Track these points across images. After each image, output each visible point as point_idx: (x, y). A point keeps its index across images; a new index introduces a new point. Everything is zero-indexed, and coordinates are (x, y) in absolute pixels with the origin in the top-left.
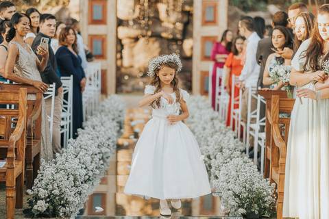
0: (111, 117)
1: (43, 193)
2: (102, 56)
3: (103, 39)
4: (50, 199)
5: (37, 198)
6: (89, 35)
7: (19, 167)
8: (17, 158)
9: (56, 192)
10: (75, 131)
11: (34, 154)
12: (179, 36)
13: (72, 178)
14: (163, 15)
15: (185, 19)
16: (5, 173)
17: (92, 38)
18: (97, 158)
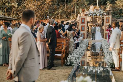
0: (84, 44)
1: (68, 61)
2: (84, 30)
3: (84, 26)
4: (70, 62)
5: (67, 62)
6: (81, 26)
7: (64, 56)
8: (64, 54)
9: (71, 61)
10: (76, 47)
11: (67, 53)
12: (101, 25)
13: (75, 58)
14: (98, 21)
15: (103, 21)
16: (61, 57)
17: (82, 26)
18: (80, 54)
